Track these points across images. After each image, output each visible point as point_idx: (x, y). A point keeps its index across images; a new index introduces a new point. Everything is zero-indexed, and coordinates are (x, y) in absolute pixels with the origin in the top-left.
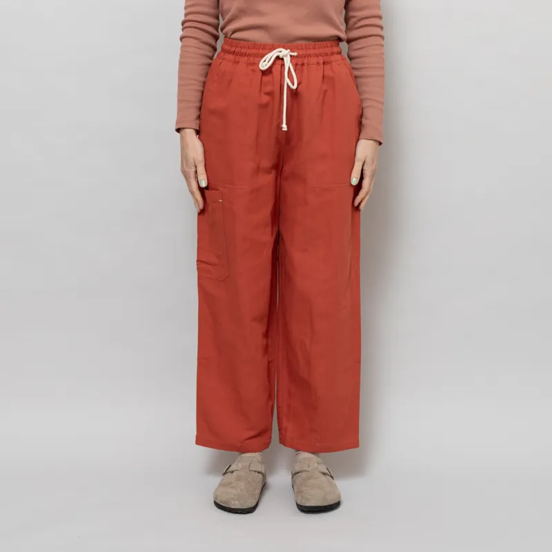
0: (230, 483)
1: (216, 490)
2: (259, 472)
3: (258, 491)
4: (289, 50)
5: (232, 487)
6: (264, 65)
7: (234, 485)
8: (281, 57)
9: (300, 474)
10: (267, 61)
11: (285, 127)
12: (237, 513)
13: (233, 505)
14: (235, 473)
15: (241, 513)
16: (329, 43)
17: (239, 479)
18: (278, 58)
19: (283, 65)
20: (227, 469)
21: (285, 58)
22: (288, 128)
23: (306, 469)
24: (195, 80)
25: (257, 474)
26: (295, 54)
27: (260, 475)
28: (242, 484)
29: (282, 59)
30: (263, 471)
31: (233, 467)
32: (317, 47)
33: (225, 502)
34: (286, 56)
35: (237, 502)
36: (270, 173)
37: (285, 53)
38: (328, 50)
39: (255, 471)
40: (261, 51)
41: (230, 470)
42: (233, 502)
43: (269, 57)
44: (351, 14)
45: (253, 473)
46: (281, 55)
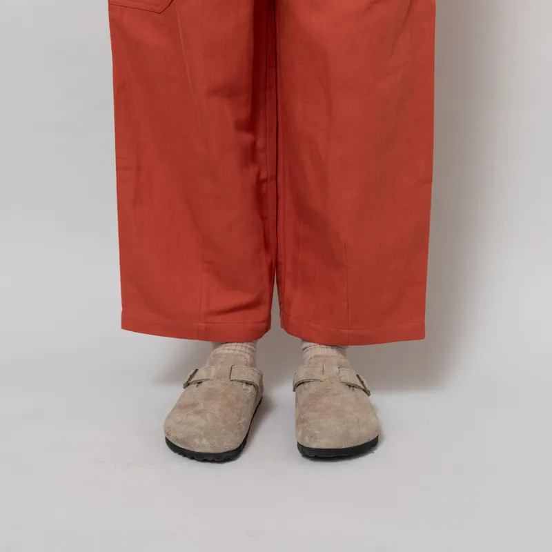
0: (194, 405)
1: (169, 417)
2: (247, 383)
3: (246, 419)
5: (198, 413)
7: (201, 407)
9: (306, 385)
12: (205, 461)
13: (199, 447)
14: (204, 383)
15: (213, 461)
17: (210, 395)
20: (191, 377)
23: (317, 375)
25: (244, 386)
27: (250, 388)
28: (215, 407)
30: (256, 382)
31: (201, 374)
33: (183, 442)
35: (204, 441)
39: (242, 382)
41: (195, 379)
42: (197, 441)
45: (238, 385)
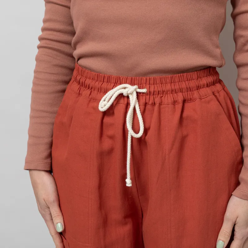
4: (136, 87)
6: (104, 105)
8: (125, 94)
10: (107, 100)
11: (129, 182)
16: (194, 75)
18: (121, 96)
19: (128, 105)
21: (130, 96)
22: (132, 183)
24: (47, 112)
26: (144, 90)
29: (128, 97)
32: (176, 80)
34: (132, 94)
36: (126, 224)
37: (129, 90)
38: (193, 84)
40: (105, 85)
43: (110, 96)
44: (240, 32)
46: (125, 92)
